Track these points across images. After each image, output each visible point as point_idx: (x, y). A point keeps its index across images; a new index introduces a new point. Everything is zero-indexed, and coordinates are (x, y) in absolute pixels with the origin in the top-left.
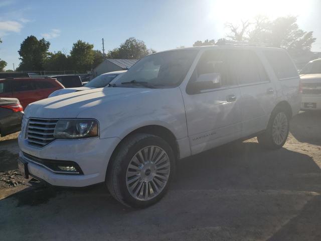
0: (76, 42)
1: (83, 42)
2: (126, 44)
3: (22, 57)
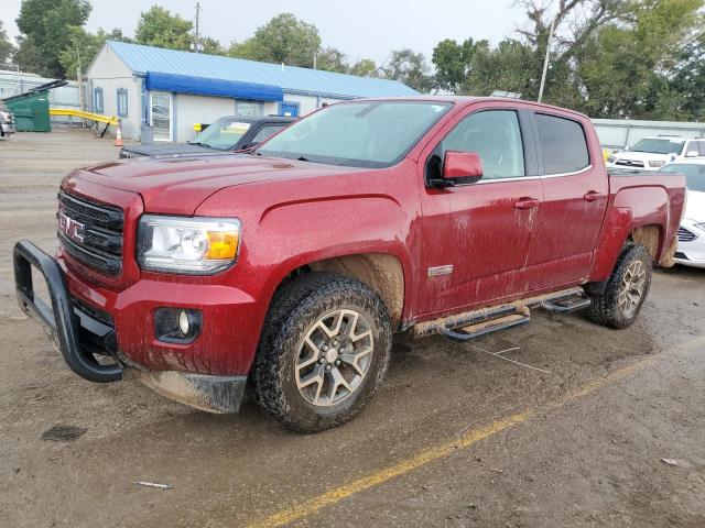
2: (269, 29)
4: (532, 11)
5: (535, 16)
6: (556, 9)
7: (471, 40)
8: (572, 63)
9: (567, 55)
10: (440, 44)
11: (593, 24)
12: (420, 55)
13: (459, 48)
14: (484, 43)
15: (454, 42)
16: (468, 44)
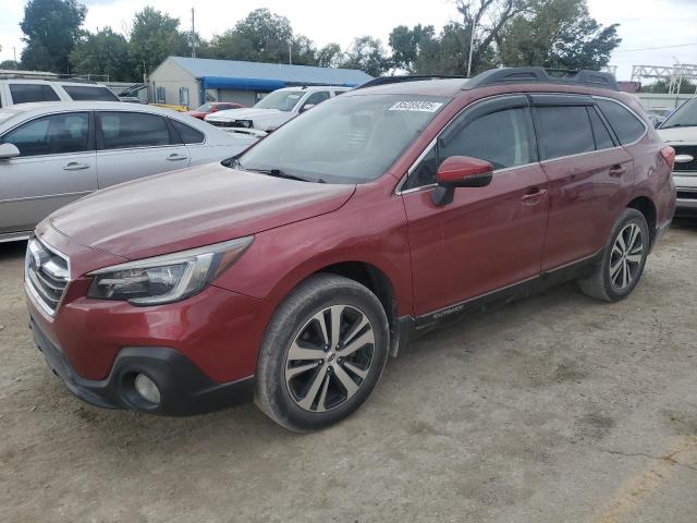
0: (140, 10)
1: (156, 10)
2: (248, 22)
3: (28, 37)
4: (461, 6)
5: (463, 10)
6: (479, 5)
7: (420, 26)
8: (493, 44)
9: (488, 41)
10: (395, 30)
11: (505, 17)
12: (378, 41)
13: (411, 34)
14: (430, 29)
15: (406, 29)
16: (418, 28)
